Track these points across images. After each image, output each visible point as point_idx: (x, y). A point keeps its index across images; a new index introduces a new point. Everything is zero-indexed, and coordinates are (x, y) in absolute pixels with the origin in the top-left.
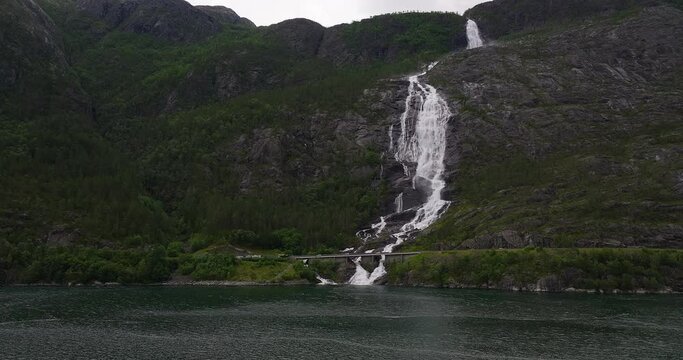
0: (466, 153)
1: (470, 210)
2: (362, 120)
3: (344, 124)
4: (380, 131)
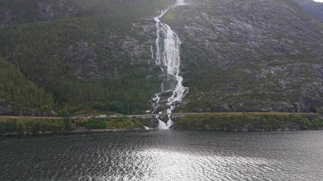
0: (191, 63)
1: (202, 93)
2: (135, 41)
3: (126, 42)
4: (146, 48)
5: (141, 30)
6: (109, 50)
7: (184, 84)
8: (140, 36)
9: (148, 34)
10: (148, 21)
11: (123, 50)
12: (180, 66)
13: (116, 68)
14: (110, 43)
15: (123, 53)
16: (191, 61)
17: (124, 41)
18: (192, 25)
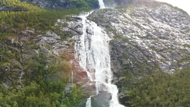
2: (57, 36)
3: (45, 38)
5: (66, 25)
6: (19, 47)
8: (63, 32)
9: (72, 29)
10: (74, 18)
16: (126, 62)
17: (42, 37)
18: (118, 23)
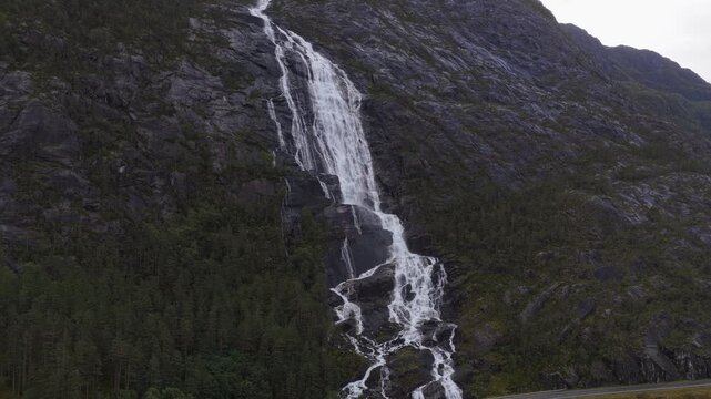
3: (182, 83)
4: (251, 107)
5: (222, 43)
6: (122, 107)
7: (414, 245)
8: (224, 65)
9: (248, 58)
10: (237, 15)
11: (175, 111)
12: (378, 178)
13: (158, 182)
14: (120, 82)
15: (174, 120)
16: (412, 161)
17: (172, 79)
18: (371, 43)
